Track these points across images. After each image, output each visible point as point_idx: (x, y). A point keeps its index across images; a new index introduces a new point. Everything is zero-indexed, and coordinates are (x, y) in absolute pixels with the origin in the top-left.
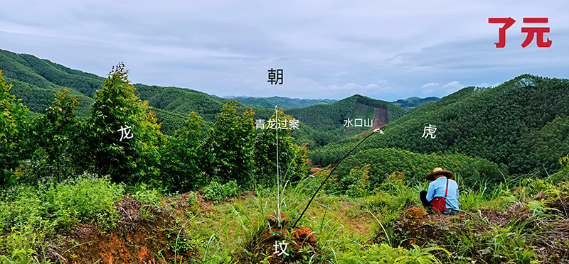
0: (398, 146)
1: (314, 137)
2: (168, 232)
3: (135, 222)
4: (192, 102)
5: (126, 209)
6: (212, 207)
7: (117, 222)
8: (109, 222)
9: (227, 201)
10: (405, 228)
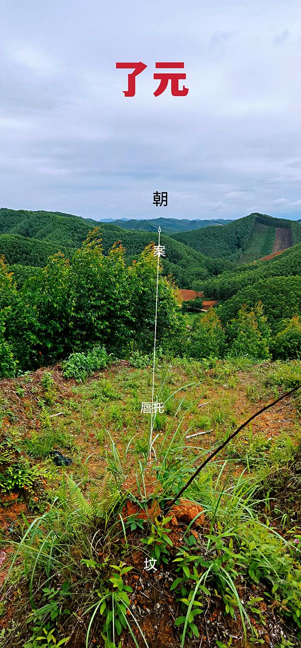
6: (75, 389)
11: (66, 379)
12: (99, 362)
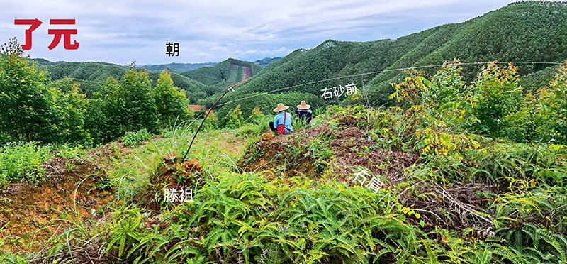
0: (261, 91)
1: (205, 90)
2: (93, 176)
3: (63, 174)
4: (109, 72)
5: (52, 165)
6: (130, 150)
7: (46, 177)
8: (39, 178)
9: (141, 144)
10: (262, 147)
11: (125, 146)
12: (143, 136)
